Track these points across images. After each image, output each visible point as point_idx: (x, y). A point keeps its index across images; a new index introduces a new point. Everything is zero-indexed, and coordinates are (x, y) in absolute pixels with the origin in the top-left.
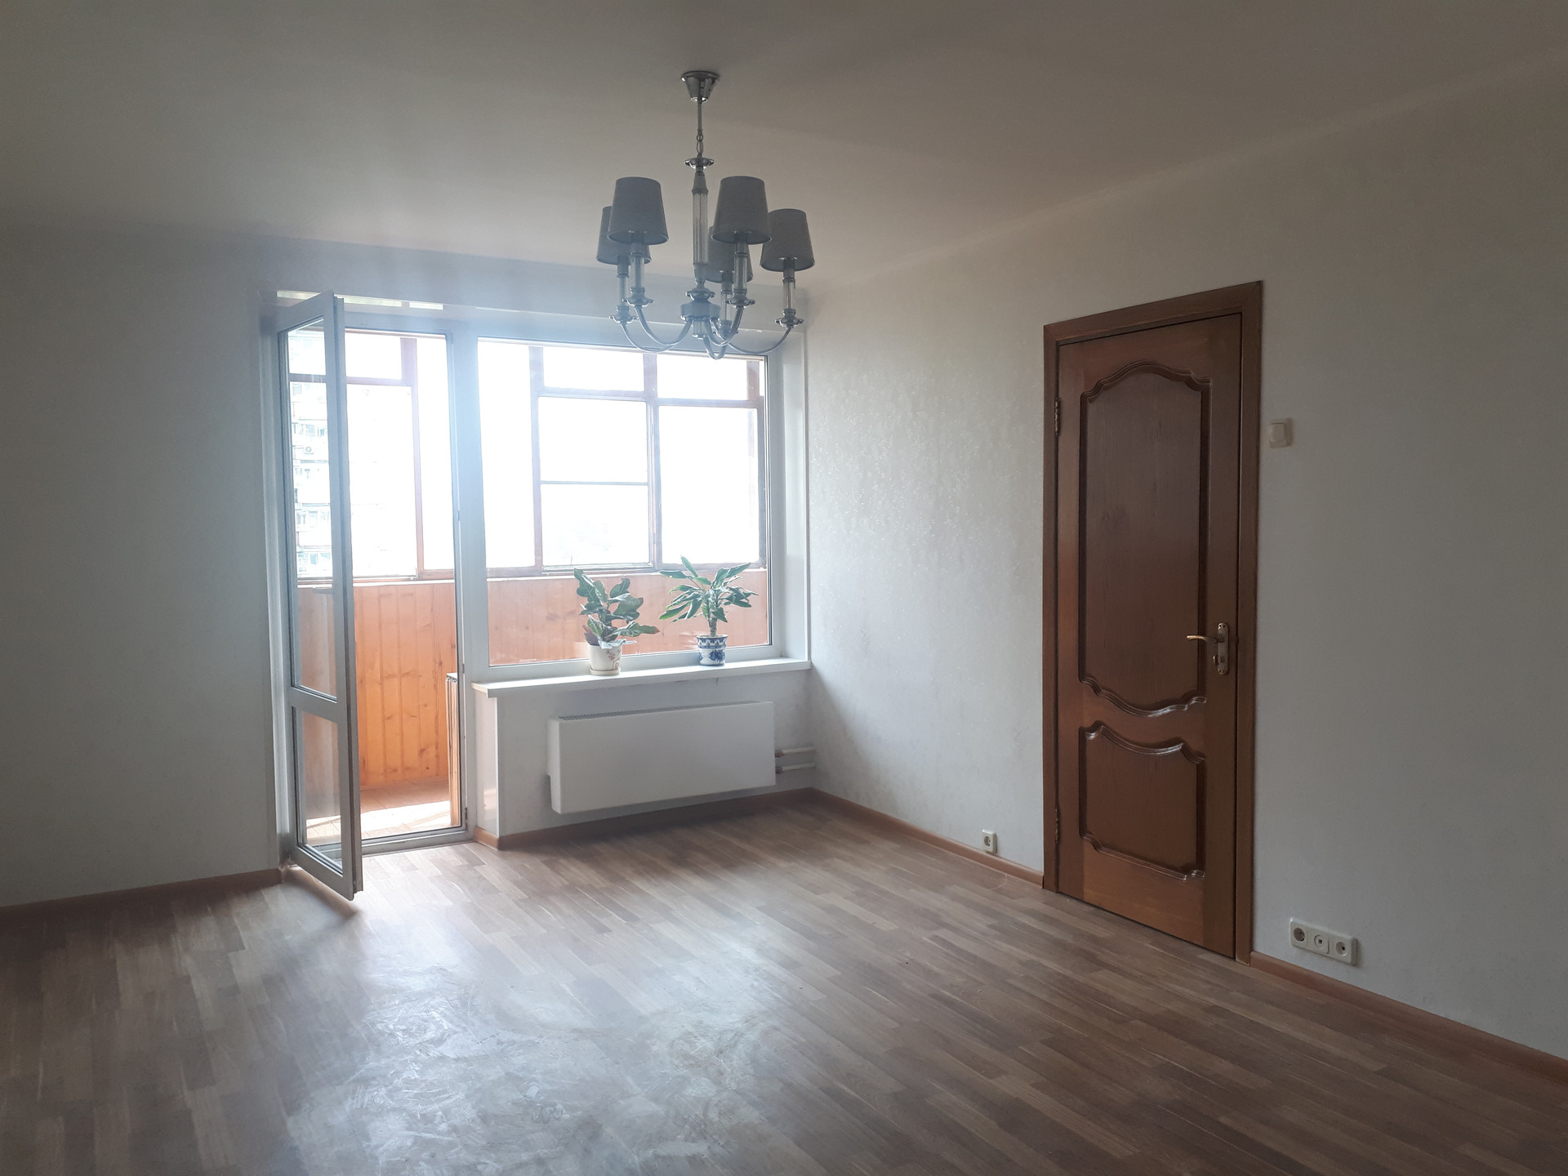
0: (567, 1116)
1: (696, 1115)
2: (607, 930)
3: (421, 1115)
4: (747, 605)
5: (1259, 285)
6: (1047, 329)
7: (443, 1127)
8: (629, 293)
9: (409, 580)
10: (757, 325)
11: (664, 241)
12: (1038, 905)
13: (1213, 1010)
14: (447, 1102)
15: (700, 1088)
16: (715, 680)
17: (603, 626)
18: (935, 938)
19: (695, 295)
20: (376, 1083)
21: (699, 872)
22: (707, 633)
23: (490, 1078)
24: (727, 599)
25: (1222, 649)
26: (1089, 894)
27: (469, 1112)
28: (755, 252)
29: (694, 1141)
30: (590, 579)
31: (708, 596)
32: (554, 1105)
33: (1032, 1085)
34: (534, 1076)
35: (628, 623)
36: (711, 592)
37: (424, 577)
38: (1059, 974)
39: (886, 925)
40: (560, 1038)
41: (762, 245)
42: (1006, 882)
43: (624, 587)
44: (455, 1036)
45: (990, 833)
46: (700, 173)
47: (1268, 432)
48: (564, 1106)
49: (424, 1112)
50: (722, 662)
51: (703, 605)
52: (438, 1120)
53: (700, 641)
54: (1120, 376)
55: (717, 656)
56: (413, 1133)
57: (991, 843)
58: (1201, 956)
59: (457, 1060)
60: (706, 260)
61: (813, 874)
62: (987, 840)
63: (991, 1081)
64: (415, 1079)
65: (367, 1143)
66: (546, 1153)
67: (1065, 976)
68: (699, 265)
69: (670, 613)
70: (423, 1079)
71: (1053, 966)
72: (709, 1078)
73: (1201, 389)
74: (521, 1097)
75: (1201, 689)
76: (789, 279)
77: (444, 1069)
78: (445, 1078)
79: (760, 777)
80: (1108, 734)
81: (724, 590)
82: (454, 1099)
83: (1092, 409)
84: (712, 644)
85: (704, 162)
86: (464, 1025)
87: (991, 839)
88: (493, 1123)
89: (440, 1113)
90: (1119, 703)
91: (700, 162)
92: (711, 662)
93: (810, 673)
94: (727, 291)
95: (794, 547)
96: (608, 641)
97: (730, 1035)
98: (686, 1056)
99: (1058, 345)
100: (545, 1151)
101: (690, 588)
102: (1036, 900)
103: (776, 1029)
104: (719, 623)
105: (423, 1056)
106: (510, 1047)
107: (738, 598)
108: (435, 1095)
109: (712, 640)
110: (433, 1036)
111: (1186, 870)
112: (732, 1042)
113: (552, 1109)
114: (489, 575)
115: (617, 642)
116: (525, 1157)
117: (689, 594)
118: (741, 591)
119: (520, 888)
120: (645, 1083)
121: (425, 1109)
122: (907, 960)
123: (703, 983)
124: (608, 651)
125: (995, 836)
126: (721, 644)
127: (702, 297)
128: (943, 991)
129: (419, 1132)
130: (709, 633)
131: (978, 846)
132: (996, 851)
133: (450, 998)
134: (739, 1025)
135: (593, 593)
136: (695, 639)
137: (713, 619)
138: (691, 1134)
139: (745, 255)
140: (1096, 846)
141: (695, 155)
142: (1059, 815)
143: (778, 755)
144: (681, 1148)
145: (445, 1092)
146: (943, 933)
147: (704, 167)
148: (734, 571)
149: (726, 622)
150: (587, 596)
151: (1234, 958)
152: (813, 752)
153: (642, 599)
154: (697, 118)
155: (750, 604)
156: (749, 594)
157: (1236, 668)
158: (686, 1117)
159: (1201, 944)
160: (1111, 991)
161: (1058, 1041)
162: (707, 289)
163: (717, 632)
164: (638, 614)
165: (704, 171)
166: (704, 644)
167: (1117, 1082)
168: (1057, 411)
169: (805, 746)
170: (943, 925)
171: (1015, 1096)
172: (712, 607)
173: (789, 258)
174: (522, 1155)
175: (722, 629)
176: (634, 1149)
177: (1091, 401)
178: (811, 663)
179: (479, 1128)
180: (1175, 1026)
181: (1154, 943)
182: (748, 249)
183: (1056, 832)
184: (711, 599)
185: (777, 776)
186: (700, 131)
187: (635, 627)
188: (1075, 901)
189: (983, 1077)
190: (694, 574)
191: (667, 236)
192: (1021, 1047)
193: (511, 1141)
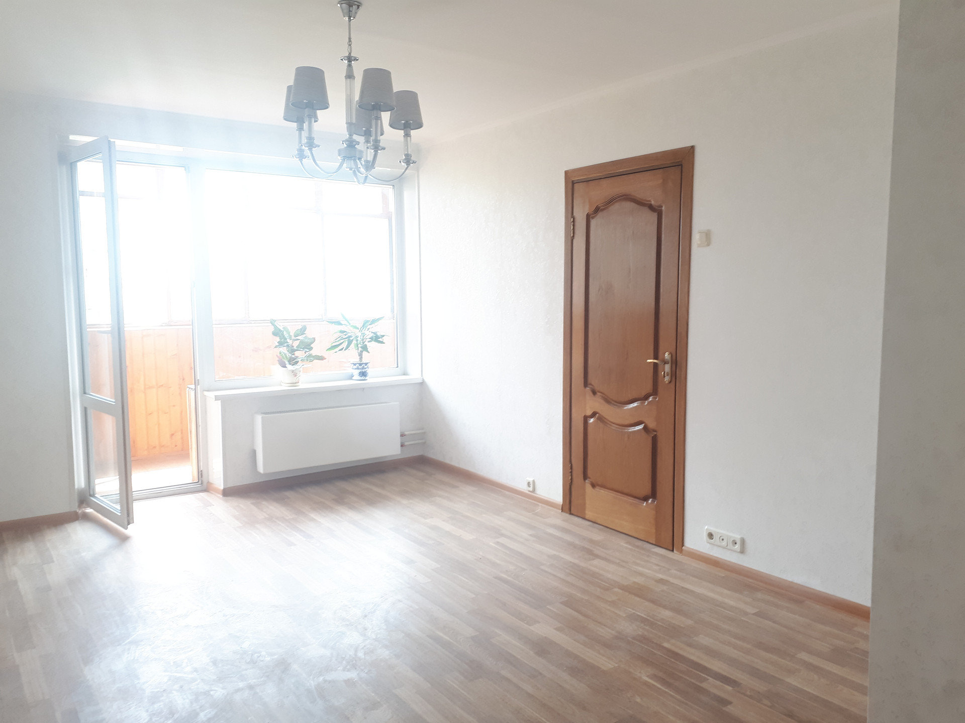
0: (268, 659)
1: (350, 655)
2: (293, 544)
3: (174, 662)
4: (382, 342)
5: (693, 147)
6: (566, 173)
7: (188, 669)
8: (304, 141)
9: (162, 326)
10: (387, 165)
11: (327, 108)
12: (559, 522)
13: (661, 581)
14: (191, 653)
15: (352, 639)
16: (361, 390)
17: (289, 355)
18: (498, 543)
19: (347, 143)
20: (144, 643)
21: (352, 507)
22: (357, 360)
23: (219, 638)
24: (370, 338)
25: (667, 368)
26: (589, 514)
27: (206, 660)
28: (386, 116)
29: (348, 671)
30: (280, 326)
31: (357, 337)
32: (259, 652)
33: (555, 629)
34: (247, 635)
35: (305, 353)
36: (359, 334)
37: (172, 324)
38: (571, 562)
39: (468, 536)
40: (264, 611)
41: (390, 112)
42: (540, 508)
43: (303, 331)
44: (195, 613)
45: (531, 480)
46: (350, 66)
47: (696, 238)
48: (266, 652)
49: (175, 660)
50: (367, 378)
51: (354, 342)
52: (184, 665)
53: (353, 365)
54: (610, 202)
55: (363, 374)
56: (168, 674)
57: (531, 486)
58: (653, 550)
59: (197, 627)
60: (354, 121)
61: (423, 507)
62: (529, 484)
63: (530, 627)
64: (169, 640)
65: (138, 681)
67: (574, 563)
68: (349, 124)
69: (333, 347)
70: (175, 639)
71: (567, 557)
72: (358, 632)
73: (657, 211)
74: (239, 648)
75: (655, 392)
76: (407, 135)
77: (189, 633)
78: (189, 639)
79: (391, 449)
80: (601, 419)
81: (367, 333)
82: (195, 652)
83: (593, 223)
84: (360, 367)
85: (353, 59)
86: (201, 605)
87: (531, 483)
88: (220, 665)
89: (186, 660)
90: (607, 400)
91: (350, 59)
92: (360, 378)
93: (422, 385)
94: (367, 141)
95: (412, 308)
96: (293, 365)
97: (371, 606)
98: (344, 619)
99: (573, 183)
100: (254, 681)
101: (346, 331)
102: (559, 519)
103: (400, 601)
104: (365, 353)
105: (175, 625)
106: (231, 618)
107: (377, 339)
108: (183, 649)
109: (360, 364)
110: (181, 613)
111: (645, 499)
112: (373, 610)
113: (259, 655)
114: (214, 323)
115: (299, 365)
116: (241, 685)
117: (345, 335)
118: (378, 334)
119: (237, 520)
120: (318, 637)
121: (176, 658)
122: (480, 557)
124: (293, 371)
125: (534, 481)
126: (366, 367)
127: (351, 144)
128: (502, 575)
129: (172, 673)
131: (523, 487)
132: (534, 491)
133: (192, 589)
135: (283, 334)
136: (349, 363)
137: (361, 351)
138: (347, 666)
139: (378, 118)
140: (593, 485)
141: (347, 54)
142: (571, 468)
143: (402, 435)
144: (341, 675)
145: (189, 647)
146: (502, 540)
147: (353, 62)
148: (374, 321)
149: (369, 353)
150: (279, 336)
151: (673, 551)
152: (424, 433)
153: (314, 339)
154: (348, 31)
155: (384, 341)
156: (383, 336)
157: (676, 379)
158: (344, 656)
159: (654, 543)
160: (601, 572)
161: (570, 602)
162: (355, 140)
163: (363, 359)
164: (312, 348)
165: (352, 64)
166: (355, 367)
167: (605, 625)
168: (572, 223)
169: (419, 430)
170: (503, 535)
171: (544, 636)
172: (360, 343)
173: (407, 122)
174: (239, 684)
175: (366, 357)
176: (311, 677)
177: (593, 218)
178: (423, 380)
179: (211, 669)
180: (639, 591)
181: (627, 543)
182: (381, 114)
183: (570, 478)
184: (359, 339)
185: (401, 450)
186: (350, 39)
187: (310, 356)
188: (581, 519)
189: (525, 625)
190: (349, 323)
191: (329, 105)
192: (548, 607)
193: (232, 675)
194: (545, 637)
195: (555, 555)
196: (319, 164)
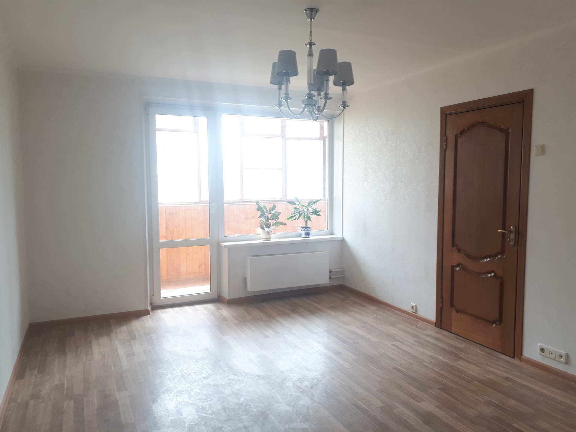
0: (255, 410)
1: (304, 412)
2: (268, 337)
3: (201, 407)
4: (319, 215)
5: (532, 90)
6: (442, 109)
7: (209, 412)
8: (283, 95)
9: (196, 204)
10: (332, 108)
11: (297, 75)
12: (433, 333)
13: (507, 379)
14: (210, 402)
15: (305, 401)
16: (306, 243)
17: (265, 222)
18: (394, 345)
19: (307, 96)
20: (184, 393)
21: (302, 315)
22: (304, 225)
23: (226, 393)
24: (312, 213)
25: (512, 236)
26: (454, 329)
27: (219, 407)
28: (332, 78)
29: (304, 422)
30: (262, 205)
31: (305, 212)
32: (250, 405)
33: (435, 406)
34: (242, 393)
35: (275, 221)
36: (306, 210)
37: (201, 203)
38: (443, 361)
39: (374, 340)
40: (252, 378)
41: (334, 76)
42: (420, 323)
43: (274, 208)
44: (213, 376)
45: (414, 305)
46: (310, 48)
47: (534, 150)
48: (254, 405)
49: (202, 405)
50: (309, 236)
51: (303, 215)
52: (207, 409)
53: (301, 228)
54: (472, 126)
55: (308, 234)
56: (198, 413)
57: (414, 309)
58: (500, 356)
59: (214, 385)
60: (312, 82)
61: (344, 318)
62: (412, 307)
63: (419, 404)
64: (199, 393)
65: (182, 417)
66: (248, 424)
67: (445, 362)
68: (310, 84)
69: (290, 218)
70: (202, 392)
71: (441, 358)
72: (308, 397)
73: (505, 132)
74: (238, 401)
75: (502, 252)
76: (344, 89)
77: (209, 389)
78: (209, 393)
79: (323, 280)
80: (464, 268)
81: (310, 209)
82: (213, 401)
83: (460, 140)
84: (306, 230)
85: (312, 44)
86: (216, 372)
87: (414, 307)
88: (228, 411)
89: (208, 406)
90: (468, 256)
91: (311, 44)
92: (306, 236)
93: (342, 241)
94: (319, 94)
95: (337, 193)
96: (267, 228)
97: (316, 381)
98: (299, 388)
99: (446, 115)
100: (247, 423)
101: (298, 208)
102: (432, 331)
103: (333, 379)
104: (309, 221)
105: (201, 383)
106: (233, 381)
107: (316, 213)
108: (206, 399)
109: (306, 228)
110: (205, 376)
111: (494, 322)
112: (317, 383)
113: (250, 407)
114: (225, 202)
115: (271, 228)
116: (240, 425)
117: (298, 210)
118: (317, 210)
119: (236, 319)
120: (284, 398)
121: (202, 404)
122: (383, 354)
123: (305, 359)
124: (268, 232)
125: (416, 306)
126: (309, 229)
127: (310, 97)
128: (398, 367)
129: (201, 413)
130: (305, 225)
131: (409, 309)
132: (416, 312)
133: (211, 361)
134: (319, 377)
135: (263, 210)
136: (299, 227)
137: (306, 220)
138: (302, 419)
139: (328, 80)
140: (457, 311)
141: (309, 41)
142: (442, 299)
143: (330, 272)
144: (299, 425)
145: (210, 398)
146: (396, 343)
147: (312, 46)
148: (314, 202)
149: (311, 221)
150: (261, 211)
151: (514, 358)
152: (344, 271)
153: (280, 212)
154: (310, 27)
155: (320, 214)
156: (320, 211)
157: (518, 243)
158: (300, 412)
159: (500, 352)
160: (465, 370)
161: (444, 389)
162: (312, 94)
163: (308, 225)
164: (279, 218)
165: (312, 48)
166: (303, 229)
167: (469, 407)
168: (445, 141)
169: (341, 269)
170: (396, 340)
171: (429, 410)
172: (306, 216)
173: (344, 81)
174: (239, 424)
175: (309, 224)
176: (281, 425)
177: (459, 137)
178: (343, 237)
179: (223, 413)
180: (491, 385)
181: (481, 350)
182: (329, 77)
183: (441, 305)
184: (306, 213)
185: (330, 280)
186: (311, 32)
187: (278, 222)
188: (448, 332)
189: (415, 402)
190: (300, 203)
191: (298, 73)
192: (430, 390)
193: (234, 419)
194: (430, 412)
195: (432, 356)
196: (291, 110)
